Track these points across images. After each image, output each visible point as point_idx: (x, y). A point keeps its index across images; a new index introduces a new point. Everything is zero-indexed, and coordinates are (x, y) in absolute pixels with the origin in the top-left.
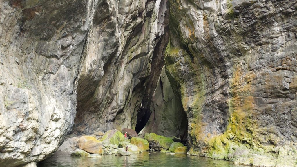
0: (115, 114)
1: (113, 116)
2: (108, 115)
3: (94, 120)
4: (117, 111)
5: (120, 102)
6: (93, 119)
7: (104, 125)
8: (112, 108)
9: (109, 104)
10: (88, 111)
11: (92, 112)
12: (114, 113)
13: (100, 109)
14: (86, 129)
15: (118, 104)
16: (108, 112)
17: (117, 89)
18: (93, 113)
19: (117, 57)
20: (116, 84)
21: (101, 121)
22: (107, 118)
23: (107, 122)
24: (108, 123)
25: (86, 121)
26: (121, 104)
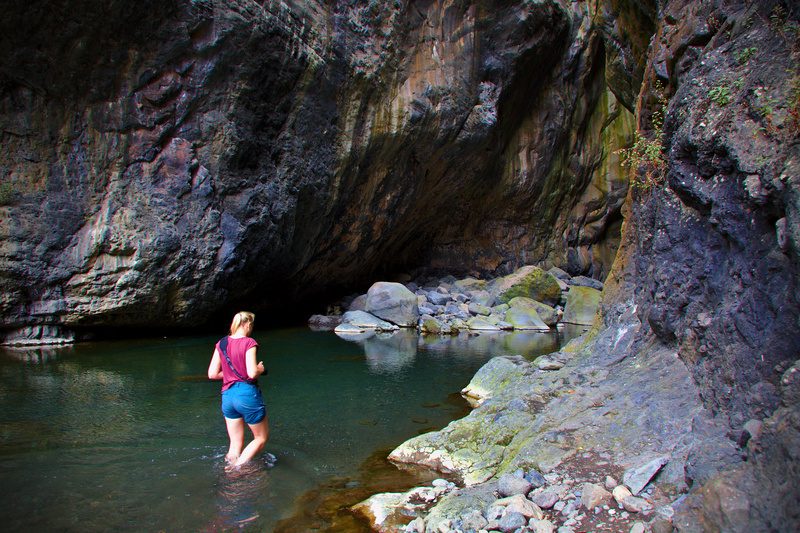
0: (599, 224)
1: (595, 228)
2: (574, 225)
3: (525, 241)
4: (605, 212)
5: (613, 189)
6: (523, 239)
7: (564, 252)
8: (588, 205)
9: (572, 195)
10: (501, 219)
11: (514, 221)
12: (596, 219)
13: (538, 212)
14: (504, 263)
15: (605, 194)
16: (575, 217)
17: (598, 150)
18: (519, 224)
19: (569, 61)
20: (594, 137)
21: (553, 242)
22: (570, 233)
23: (573, 243)
24: (578, 248)
25: (500, 245)
26: (616, 193)
